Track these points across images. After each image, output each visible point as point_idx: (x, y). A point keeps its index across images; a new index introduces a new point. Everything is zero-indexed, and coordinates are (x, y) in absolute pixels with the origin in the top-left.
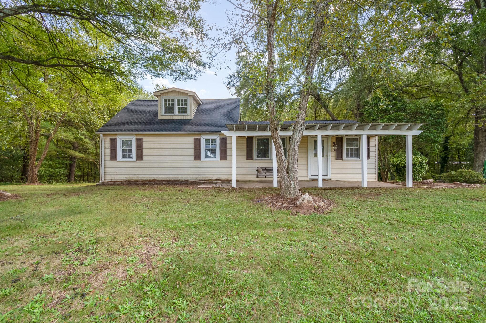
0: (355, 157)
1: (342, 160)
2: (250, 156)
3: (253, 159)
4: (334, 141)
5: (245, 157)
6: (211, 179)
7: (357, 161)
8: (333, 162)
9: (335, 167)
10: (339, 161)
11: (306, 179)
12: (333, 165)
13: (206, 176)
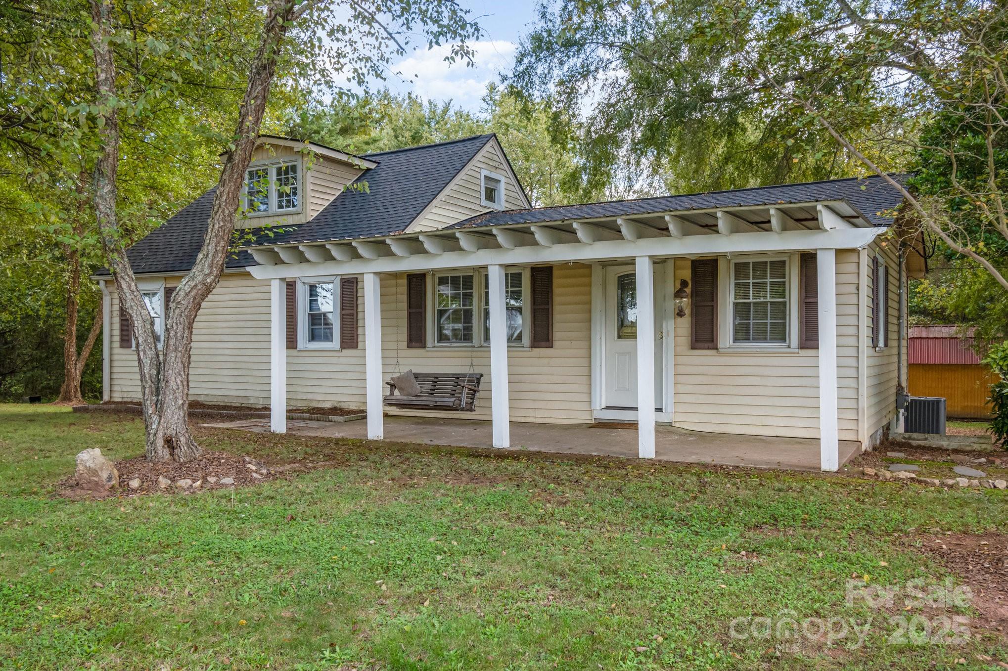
0: (773, 340)
1: (716, 348)
2: (416, 338)
3: (424, 346)
4: (687, 274)
5: (405, 337)
6: (320, 406)
7: (774, 354)
8: (681, 360)
9: (691, 380)
10: (704, 357)
11: (584, 418)
12: (681, 369)
13: (310, 397)
